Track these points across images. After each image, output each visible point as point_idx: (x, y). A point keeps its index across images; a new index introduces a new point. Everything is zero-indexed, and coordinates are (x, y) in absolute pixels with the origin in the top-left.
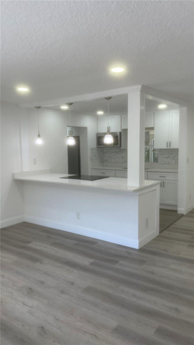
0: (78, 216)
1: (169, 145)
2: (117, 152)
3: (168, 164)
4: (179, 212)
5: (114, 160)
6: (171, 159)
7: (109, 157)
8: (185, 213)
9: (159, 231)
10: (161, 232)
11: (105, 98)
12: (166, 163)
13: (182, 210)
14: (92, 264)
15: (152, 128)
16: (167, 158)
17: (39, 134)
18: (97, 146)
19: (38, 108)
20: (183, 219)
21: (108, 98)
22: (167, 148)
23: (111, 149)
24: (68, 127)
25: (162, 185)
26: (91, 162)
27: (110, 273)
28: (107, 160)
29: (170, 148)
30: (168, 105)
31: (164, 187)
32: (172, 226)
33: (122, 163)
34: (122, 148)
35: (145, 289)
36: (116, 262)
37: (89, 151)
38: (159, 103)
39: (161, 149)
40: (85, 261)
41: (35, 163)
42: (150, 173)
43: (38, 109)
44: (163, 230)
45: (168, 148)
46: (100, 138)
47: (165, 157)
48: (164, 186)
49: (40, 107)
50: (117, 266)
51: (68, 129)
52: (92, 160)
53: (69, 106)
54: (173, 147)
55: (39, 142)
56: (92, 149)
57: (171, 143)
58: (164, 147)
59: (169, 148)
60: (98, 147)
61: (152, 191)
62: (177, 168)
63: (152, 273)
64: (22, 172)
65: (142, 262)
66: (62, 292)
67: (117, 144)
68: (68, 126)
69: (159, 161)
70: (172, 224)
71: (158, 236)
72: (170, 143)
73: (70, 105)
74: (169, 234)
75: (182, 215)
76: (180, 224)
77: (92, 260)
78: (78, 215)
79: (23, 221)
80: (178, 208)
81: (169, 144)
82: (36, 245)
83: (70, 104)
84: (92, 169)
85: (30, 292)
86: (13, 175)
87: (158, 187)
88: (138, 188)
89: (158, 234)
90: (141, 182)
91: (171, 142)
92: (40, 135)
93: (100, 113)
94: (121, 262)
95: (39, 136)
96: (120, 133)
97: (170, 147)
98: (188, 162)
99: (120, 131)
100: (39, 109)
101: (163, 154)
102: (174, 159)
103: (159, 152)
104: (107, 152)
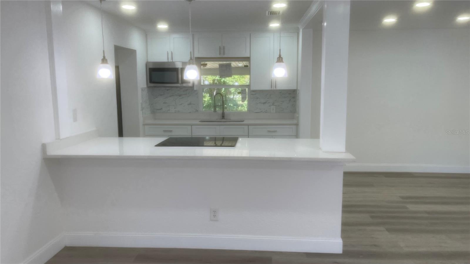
1: (273, 85)
2: (180, 96)
3: (266, 112)
6: (270, 106)
7: (165, 103)
12: (262, 111)
16: (264, 103)
18: (147, 84)
22: (271, 89)
23: (168, 90)
26: (143, 112)
28: (162, 109)
29: (275, 89)
33: (190, 113)
34: (195, 89)
37: (140, 93)
41: (75, 119)
47: (260, 103)
52: (143, 109)
56: (142, 90)
57: (277, 82)
59: (273, 88)
60: (148, 87)
64: (60, 139)
68: (114, 45)
78: (214, 213)
81: (274, 83)
84: (144, 125)
93: (163, 26)
95: (104, 60)
97: (276, 87)
101: (258, 98)
102: (274, 105)
103: (252, 94)
104: (161, 95)
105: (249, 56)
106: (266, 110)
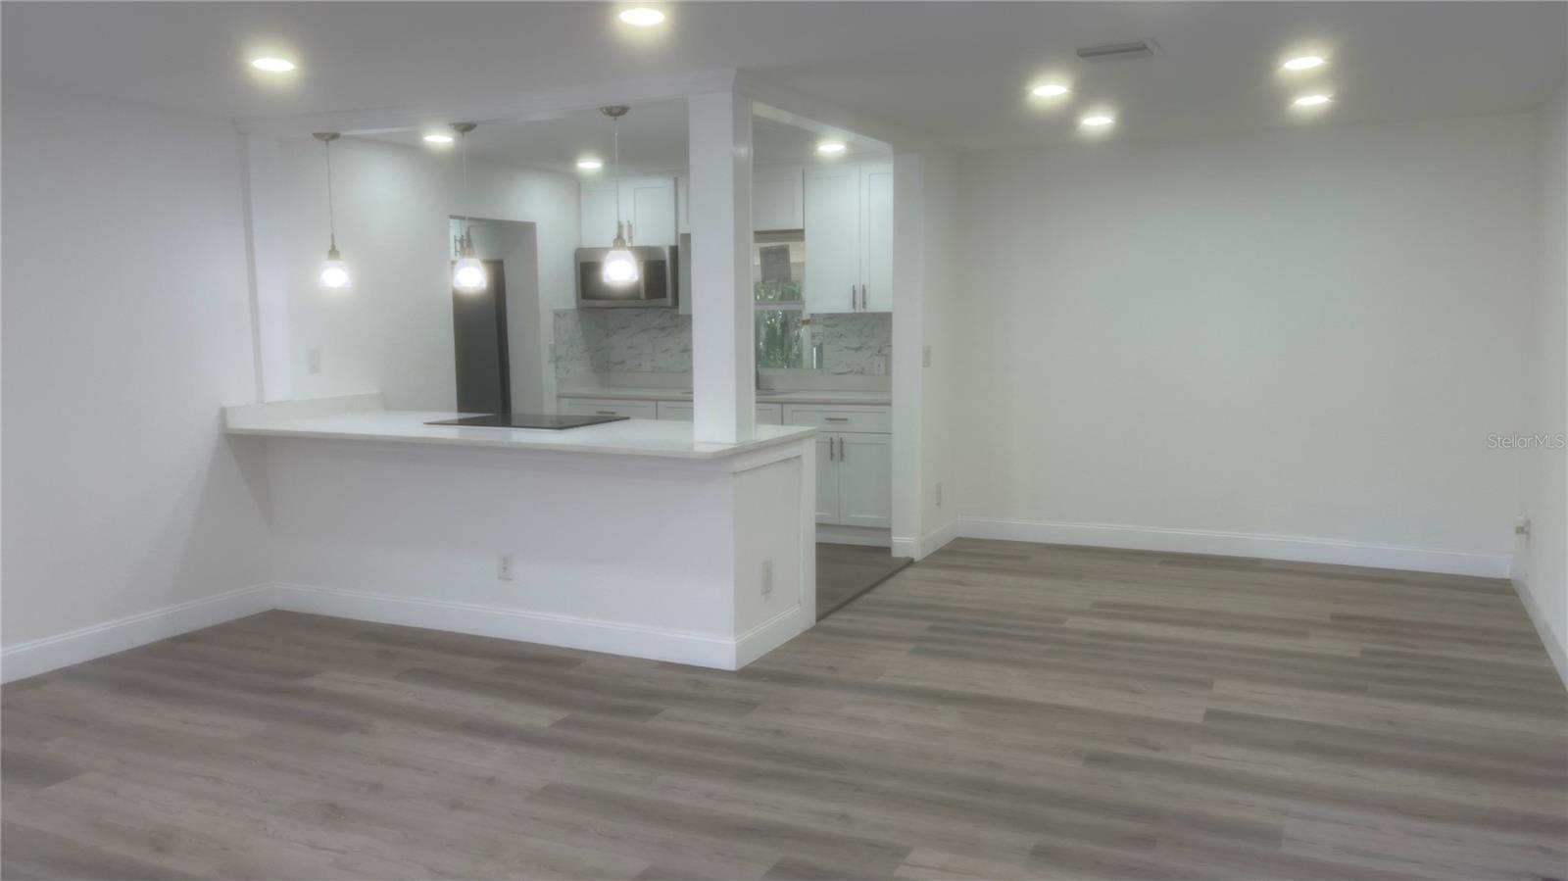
0: (505, 569)
1: (859, 301)
2: (663, 329)
3: (862, 373)
4: (897, 553)
5: (652, 360)
6: (871, 356)
7: (631, 347)
8: (917, 557)
9: (817, 612)
10: (820, 618)
11: (601, 109)
12: (851, 371)
13: (907, 542)
14: (560, 724)
15: (798, 234)
16: (857, 349)
17: (333, 247)
18: (577, 301)
19: (327, 141)
20: (910, 573)
21: (616, 111)
22: (852, 311)
23: (637, 315)
24: (453, 222)
25: (835, 451)
26: (557, 368)
28: (623, 362)
29: (863, 310)
30: (851, 145)
31: (842, 459)
32: (867, 596)
33: (684, 371)
34: (680, 313)
35: (749, 776)
36: (653, 713)
37: (546, 322)
38: (815, 135)
39: (831, 316)
40: (540, 718)
41: (314, 368)
42: (794, 407)
43: (327, 144)
45: (857, 311)
46: (587, 269)
47: (847, 348)
48: (842, 455)
49: (335, 136)
51: (455, 230)
52: (558, 359)
53: (460, 134)
54: (877, 304)
55: (335, 277)
56: (557, 315)
57: (867, 292)
58: (842, 306)
59: (859, 309)
60: (583, 310)
61: (786, 461)
62: (888, 389)
63: (778, 732)
64: (262, 402)
65: (745, 705)
66: (455, 805)
67: (662, 294)
68: (452, 217)
69: (825, 362)
70: (867, 590)
71: (813, 630)
72: (864, 291)
73: (466, 133)
75: (909, 563)
76: (900, 588)
77: (561, 714)
78: (505, 563)
79: (266, 606)
80: (894, 538)
81: (860, 294)
82: (335, 680)
83: (465, 128)
84: (560, 397)
85: (333, 814)
86: (223, 413)
87: (809, 451)
88: (730, 447)
89: (814, 622)
90: (741, 426)
91: (866, 288)
92: (339, 248)
93: (589, 165)
94: (671, 710)
95: (334, 253)
96: (674, 251)
97: (864, 303)
98: (927, 363)
99: (673, 243)
100: (330, 142)
101: (841, 335)
102: (882, 355)
103: (828, 326)
104: (623, 328)
105: (801, 227)
106: (863, 369)
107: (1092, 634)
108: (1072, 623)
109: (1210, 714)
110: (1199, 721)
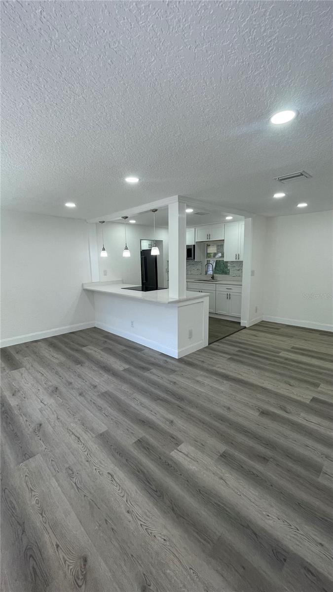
0: (132, 324)
1: (237, 258)
4: (242, 325)
8: (248, 326)
9: (208, 342)
10: (209, 344)
11: (151, 210)
13: (244, 323)
14: (125, 370)
15: (224, 241)
17: (104, 247)
20: (243, 331)
21: (154, 210)
22: (235, 260)
25: (228, 297)
27: (136, 380)
34: (195, 261)
36: (148, 370)
38: (227, 216)
40: (118, 365)
41: (105, 275)
42: (219, 285)
43: (102, 224)
44: (215, 342)
47: (234, 270)
48: (230, 298)
49: (104, 222)
50: (147, 374)
54: (240, 259)
55: (104, 254)
57: (240, 256)
59: (237, 260)
61: (198, 303)
64: (91, 282)
67: (190, 256)
68: (142, 240)
69: (230, 274)
70: (228, 336)
71: (206, 347)
74: (218, 345)
75: (245, 328)
76: (238, 336)
77: (127, 367)
79: (93, 326)
80: (241, 321)
81: (238, 256)
83: (125, 218)
86: (83, 284)
88: (175, 300)
89: (207, 344)
91: (240, 254)
94: (154, 371)
95: (104, 249)
96: (194, 246)
99: (194, 244)
101: (235, 266)
103: (231, 264)
105: (224, 239)
107: (287, 359)
108: (283, 354)
109: (314, 400)
110: (308, 402)
